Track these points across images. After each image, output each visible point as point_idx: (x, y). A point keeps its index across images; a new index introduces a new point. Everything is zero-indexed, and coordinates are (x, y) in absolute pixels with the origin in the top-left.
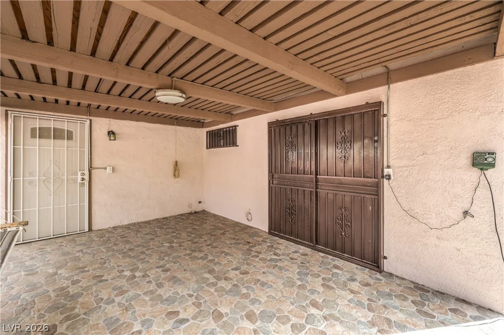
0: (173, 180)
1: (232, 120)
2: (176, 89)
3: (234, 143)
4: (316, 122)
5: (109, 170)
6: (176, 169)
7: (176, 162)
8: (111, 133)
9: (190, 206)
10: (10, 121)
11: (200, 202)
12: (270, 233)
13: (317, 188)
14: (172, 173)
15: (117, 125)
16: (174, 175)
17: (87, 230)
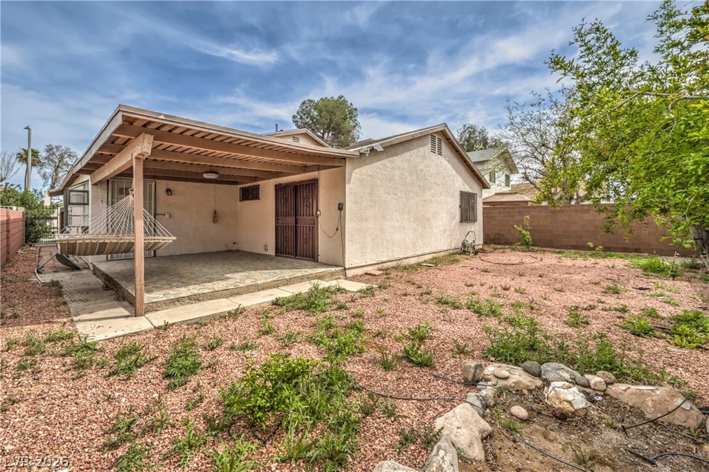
0: (213, 225)
1: (256, 181)
2: (213, 172)
3: (257, 197)
4: (296, 186)
5: (167, 216)
6: (216, 217)
7: (215, 211)
8: (168, 191)
9: (227, 246)
10: (110, 185)
11: (234, 243)
12: (276, 255)
13: (296, 223)
14: (212, 220)
15: (172, 184)
16: (214, 221)
17: (153, 255)
